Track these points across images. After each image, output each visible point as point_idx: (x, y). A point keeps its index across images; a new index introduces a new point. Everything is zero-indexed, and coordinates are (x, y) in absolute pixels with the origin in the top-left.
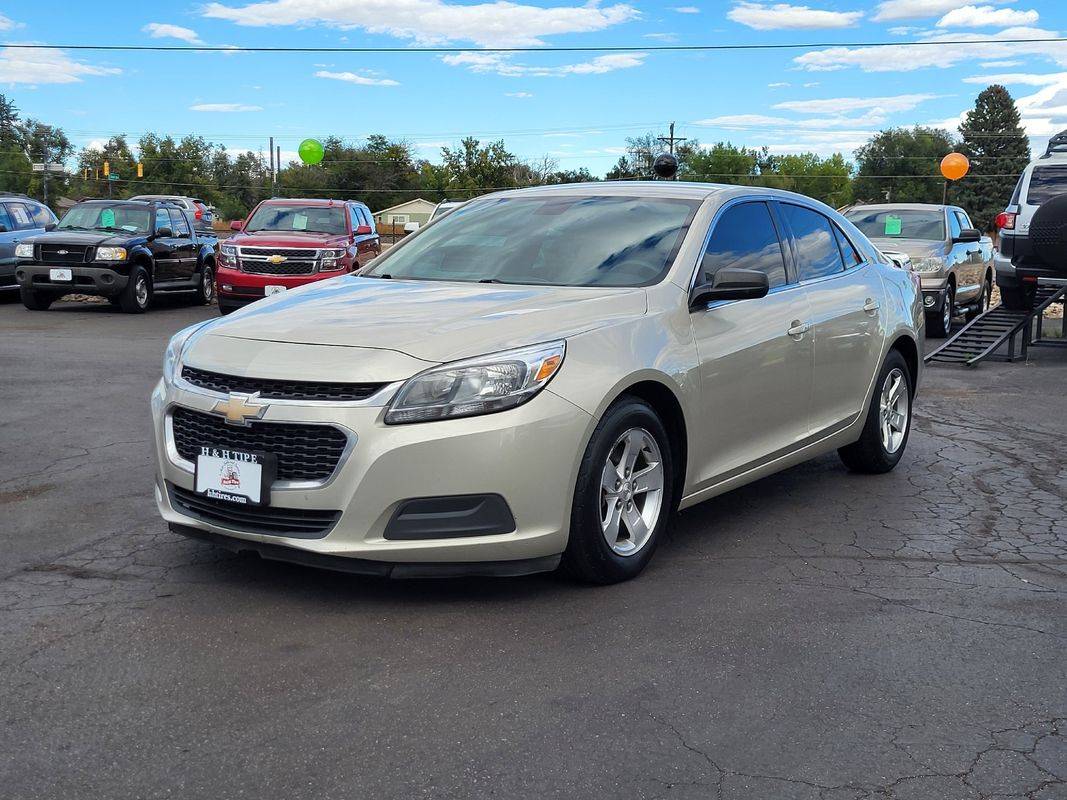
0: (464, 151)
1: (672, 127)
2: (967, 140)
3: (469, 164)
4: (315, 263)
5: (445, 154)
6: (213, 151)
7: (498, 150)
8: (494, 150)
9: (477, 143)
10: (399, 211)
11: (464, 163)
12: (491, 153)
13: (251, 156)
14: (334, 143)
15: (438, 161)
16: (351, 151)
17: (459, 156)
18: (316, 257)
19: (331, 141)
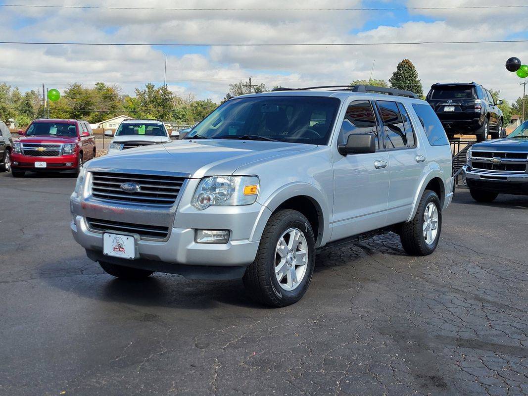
0: (147, 90)
1: (250, 79)
2: (393, 86)
3: (150, 97)
4: (60, 151)
5: (137, 92)
6: (11, 90)
7: (165, 90)
8: (162, 89)
9: (153, 86)
10: (112, 121)
11: (147, 97)
12: (161, 91)
13: (33, 92)
14: (77, 86)
15: (134, 96)
16: (87, 91)
17: (144, 93)
18: (61, 148)
19: (75, 86)
